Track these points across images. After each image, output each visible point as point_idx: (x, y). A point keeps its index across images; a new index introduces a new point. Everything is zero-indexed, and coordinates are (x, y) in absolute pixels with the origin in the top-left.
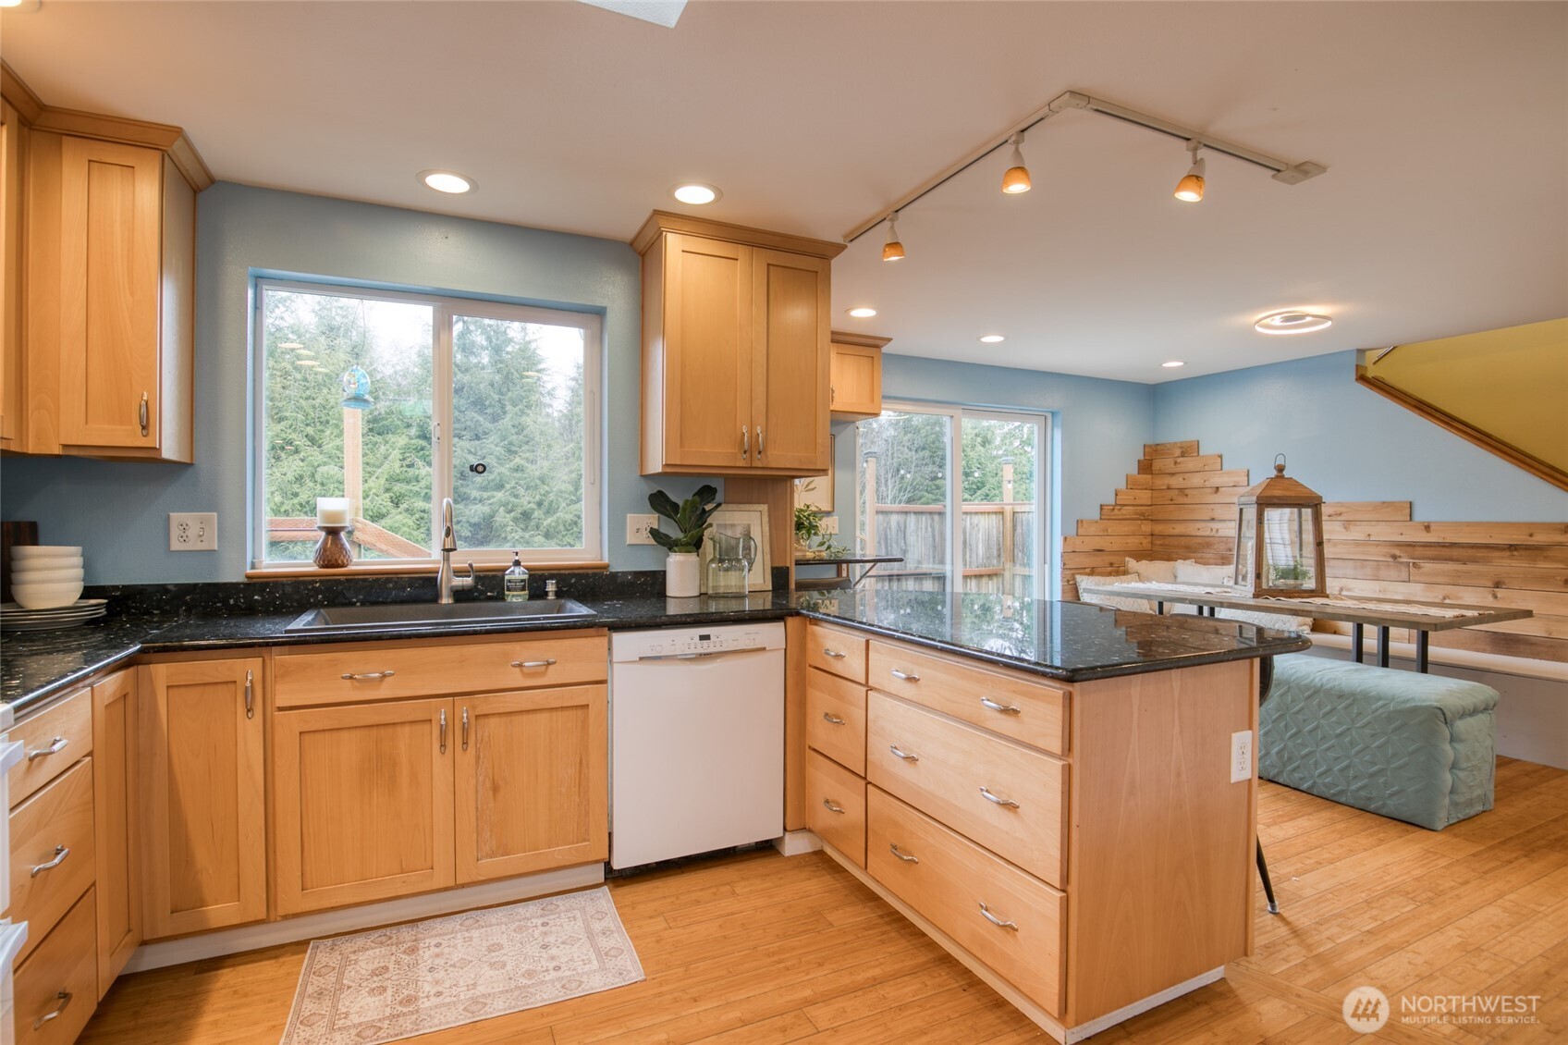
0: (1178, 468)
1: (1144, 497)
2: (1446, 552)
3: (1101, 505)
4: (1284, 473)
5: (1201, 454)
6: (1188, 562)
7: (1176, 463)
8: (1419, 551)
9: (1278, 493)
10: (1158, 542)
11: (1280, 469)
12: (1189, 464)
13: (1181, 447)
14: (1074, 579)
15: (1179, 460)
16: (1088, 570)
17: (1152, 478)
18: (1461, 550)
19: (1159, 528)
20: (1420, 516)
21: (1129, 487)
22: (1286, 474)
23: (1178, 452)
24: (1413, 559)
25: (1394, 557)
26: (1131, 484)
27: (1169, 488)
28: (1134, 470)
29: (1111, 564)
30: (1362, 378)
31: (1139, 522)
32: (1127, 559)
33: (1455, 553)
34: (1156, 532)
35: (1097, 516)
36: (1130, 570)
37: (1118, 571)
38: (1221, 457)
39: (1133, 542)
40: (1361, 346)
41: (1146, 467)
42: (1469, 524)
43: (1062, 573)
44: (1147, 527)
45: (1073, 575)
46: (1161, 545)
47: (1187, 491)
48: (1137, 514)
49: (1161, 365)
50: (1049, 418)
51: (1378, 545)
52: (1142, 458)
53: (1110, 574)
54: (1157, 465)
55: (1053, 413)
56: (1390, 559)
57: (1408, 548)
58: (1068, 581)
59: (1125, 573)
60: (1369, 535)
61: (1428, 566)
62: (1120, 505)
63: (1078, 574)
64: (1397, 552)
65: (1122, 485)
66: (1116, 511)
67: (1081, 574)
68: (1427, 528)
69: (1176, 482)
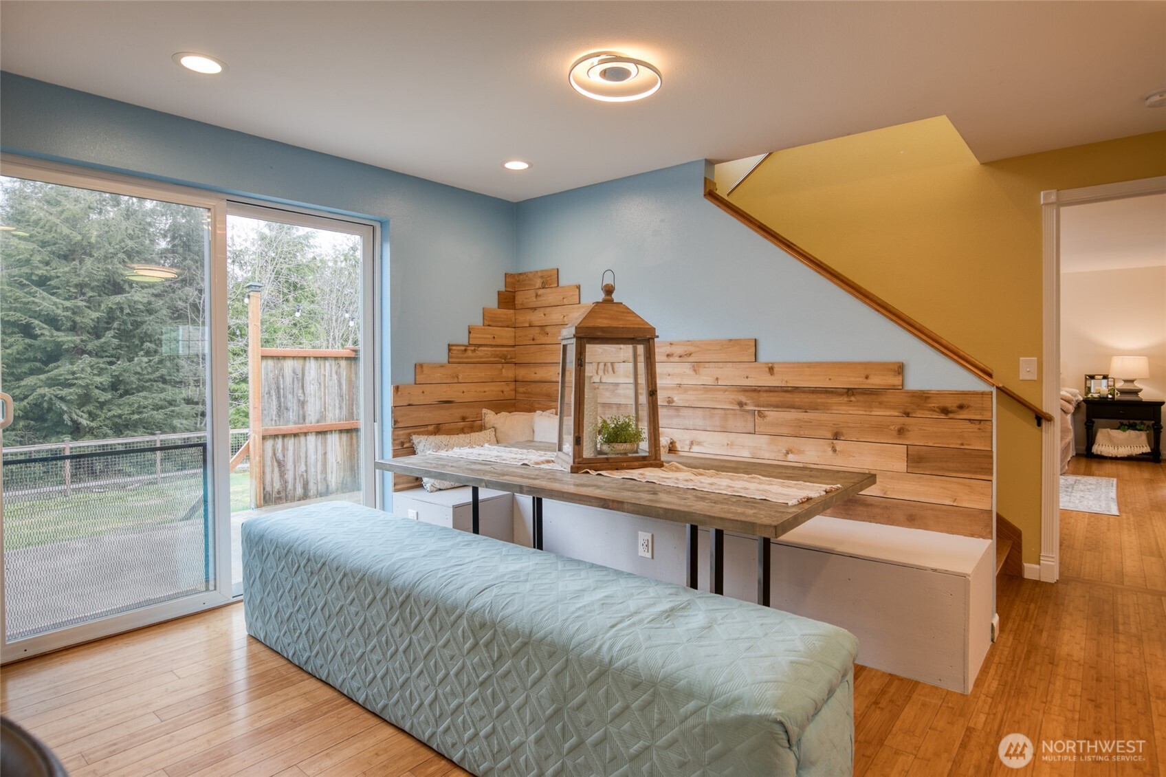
0: (539, 304)
1: (506, 336)
2: (788, 398)
3: (449, 345)
4: (614, 296)
5: (560, 285)
6: (547, 413)
7: (537, 296)
8: (764, 397)
9: (602, 322)
10: (521, 390)
11: (609, 291)
12: (550, 296)
13: (542, 277)
14: (410, 440)
15: (540, 292)
16: (431, 428)
17: (515, 314)
18: (803, 396)
19: (522, 373)
20: (764, 357)
21: (487, 323)
22: (616, 297)
23: (538, 283)
24: (758, 406)
25: (741, 404)
26: (490, 319)
27: (530, 326)
28: (493, 303)
29: (464, 419)
30: (711, 195)
31: (500, 366)
32: (484, 411)
33: (797, 399)
34: (520, 378)
35: (443, 357)
36: (487, 425)
37: (470, 426)
38: (579, 287)
39: (492, 390)
40: (711, 157)
41: (508, 299)
42: (810, 365)
43: (393, 432)
44: (508, 372)
45: (410, 435)
46: (524, 393)
47: (548, 329)
48: (497, 356)
49: (502, 165)
50: (375, 230)
51: (726, 391)
52: (503, 289)
53: (462, 431)
54: (520, 298)
55: (382, 223)
56: (737, 407)
57: (754, 395)
58: (402, 444)
59: (481, 428)
60: (717, 379)
61: (772, 415)
62: (475, 345)
63: (415, 433)
64: (744, 399)
65: (478, 321)
66: (469, 353)
67: (419, 433)
68: (771, 370)
69: (537, 318)
